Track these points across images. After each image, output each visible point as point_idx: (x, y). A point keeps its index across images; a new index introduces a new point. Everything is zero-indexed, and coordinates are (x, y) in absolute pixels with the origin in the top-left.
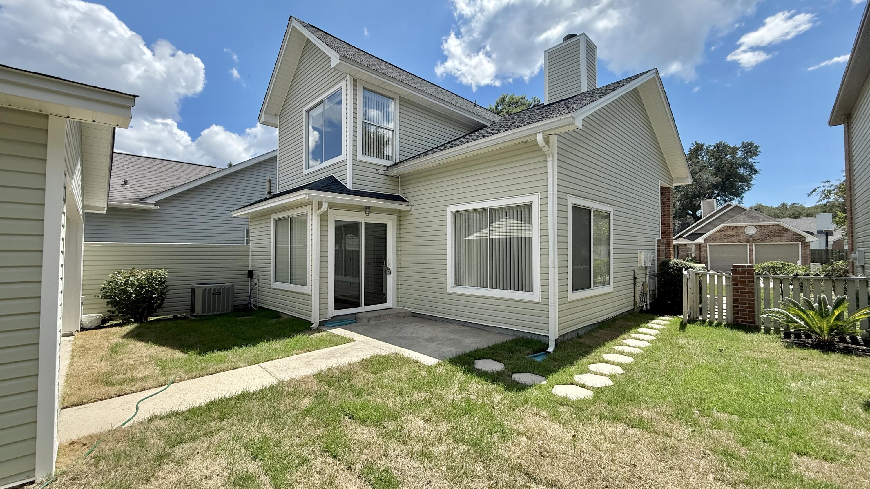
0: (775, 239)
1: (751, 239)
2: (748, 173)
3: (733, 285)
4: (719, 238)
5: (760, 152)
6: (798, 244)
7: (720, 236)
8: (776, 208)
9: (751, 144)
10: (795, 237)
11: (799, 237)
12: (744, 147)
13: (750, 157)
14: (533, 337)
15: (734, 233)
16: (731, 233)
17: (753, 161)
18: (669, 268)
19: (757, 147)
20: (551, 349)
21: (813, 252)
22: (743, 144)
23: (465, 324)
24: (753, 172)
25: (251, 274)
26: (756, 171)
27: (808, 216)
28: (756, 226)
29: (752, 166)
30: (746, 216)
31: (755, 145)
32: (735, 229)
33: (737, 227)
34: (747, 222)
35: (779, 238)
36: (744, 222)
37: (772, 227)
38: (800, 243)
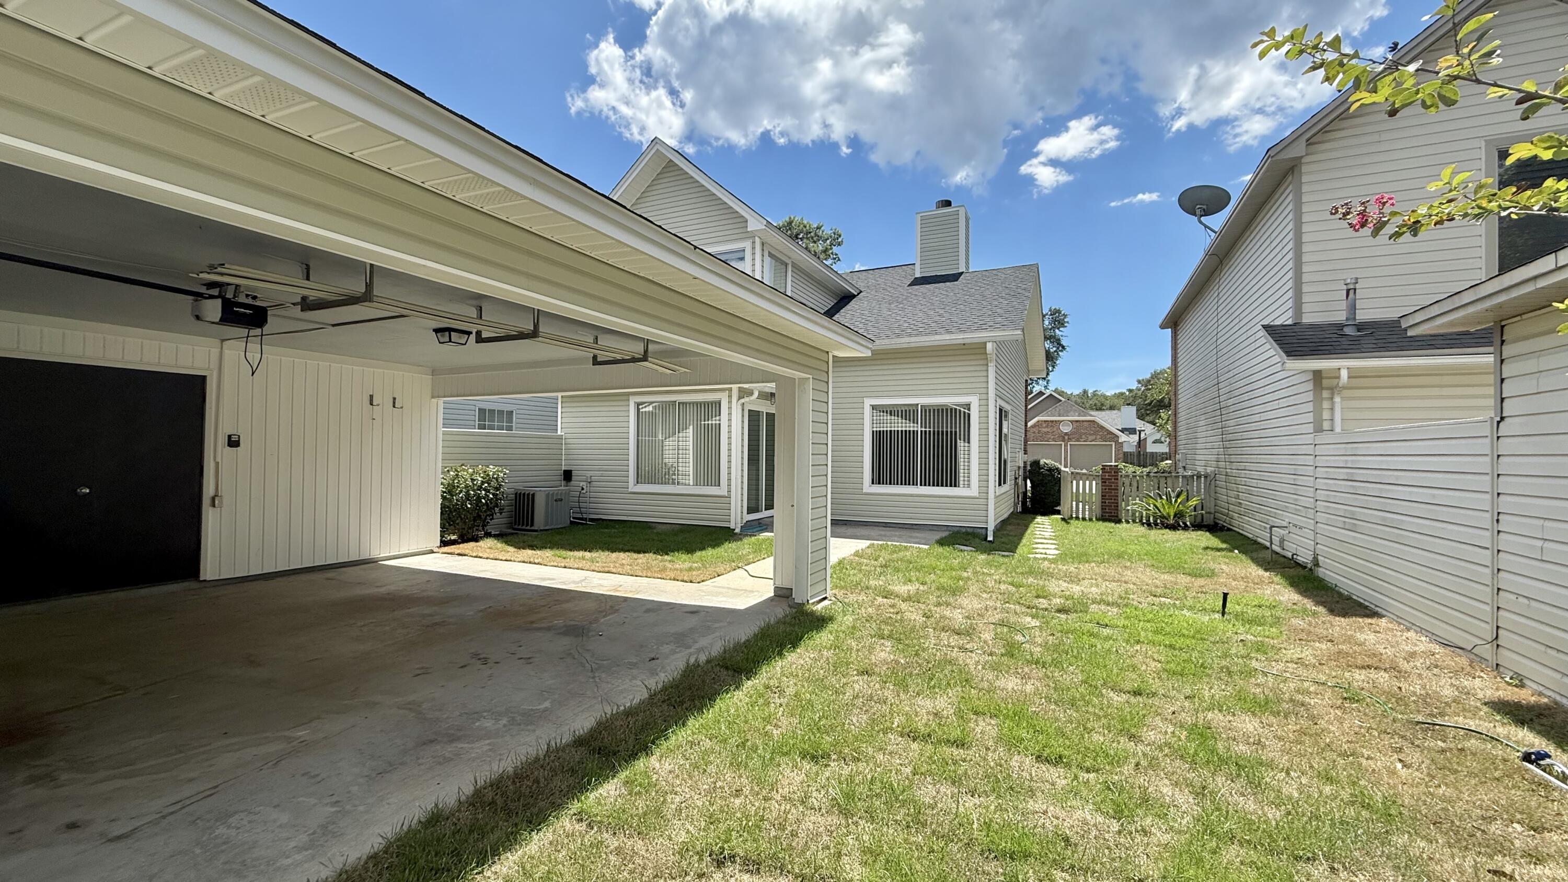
0: (1091, 438)
1: (1066, 437)
2: (1055, 349)
3: (1102, 482)
4: (1033, 435)
5: (1068, 322)
6: (1111, 445)
7: (1034, 433)
8: (1078, 395)
9: (1059, 311)
10: (1109, 436)
11: (1113, 436)
12: (1051, 315)
13: (1058, 329)
14: (969, 530)
15: (1049, 430)
16: (1046, 430)
17: (1060, 333)
18: (1040, 469)
19: (1065, 316)
20: (990, 538)
21: (1125, 454)
22: (1050, 310)
23: (886, 525)
24: (1060, 348)
25: (568, 475)
26: (1063, 347)
27: (1112, 408)
28: (1072, 422)
29: (1059, 340)
30: (1061, 408)
31: (1063, 313)
32: (1050, 424)
33: (1052, 421)
34: (1063, 416)
35: (1094, 437)
36: (1059, 416)
37: (1087, 423)
38: (1114, 444)
